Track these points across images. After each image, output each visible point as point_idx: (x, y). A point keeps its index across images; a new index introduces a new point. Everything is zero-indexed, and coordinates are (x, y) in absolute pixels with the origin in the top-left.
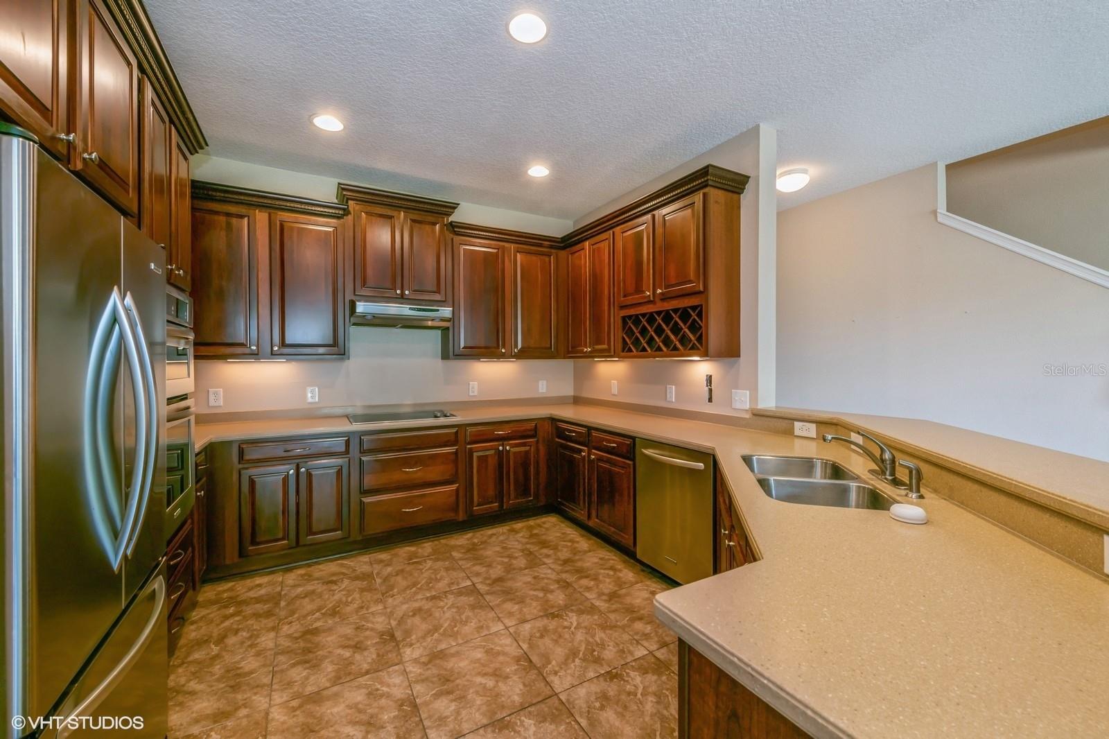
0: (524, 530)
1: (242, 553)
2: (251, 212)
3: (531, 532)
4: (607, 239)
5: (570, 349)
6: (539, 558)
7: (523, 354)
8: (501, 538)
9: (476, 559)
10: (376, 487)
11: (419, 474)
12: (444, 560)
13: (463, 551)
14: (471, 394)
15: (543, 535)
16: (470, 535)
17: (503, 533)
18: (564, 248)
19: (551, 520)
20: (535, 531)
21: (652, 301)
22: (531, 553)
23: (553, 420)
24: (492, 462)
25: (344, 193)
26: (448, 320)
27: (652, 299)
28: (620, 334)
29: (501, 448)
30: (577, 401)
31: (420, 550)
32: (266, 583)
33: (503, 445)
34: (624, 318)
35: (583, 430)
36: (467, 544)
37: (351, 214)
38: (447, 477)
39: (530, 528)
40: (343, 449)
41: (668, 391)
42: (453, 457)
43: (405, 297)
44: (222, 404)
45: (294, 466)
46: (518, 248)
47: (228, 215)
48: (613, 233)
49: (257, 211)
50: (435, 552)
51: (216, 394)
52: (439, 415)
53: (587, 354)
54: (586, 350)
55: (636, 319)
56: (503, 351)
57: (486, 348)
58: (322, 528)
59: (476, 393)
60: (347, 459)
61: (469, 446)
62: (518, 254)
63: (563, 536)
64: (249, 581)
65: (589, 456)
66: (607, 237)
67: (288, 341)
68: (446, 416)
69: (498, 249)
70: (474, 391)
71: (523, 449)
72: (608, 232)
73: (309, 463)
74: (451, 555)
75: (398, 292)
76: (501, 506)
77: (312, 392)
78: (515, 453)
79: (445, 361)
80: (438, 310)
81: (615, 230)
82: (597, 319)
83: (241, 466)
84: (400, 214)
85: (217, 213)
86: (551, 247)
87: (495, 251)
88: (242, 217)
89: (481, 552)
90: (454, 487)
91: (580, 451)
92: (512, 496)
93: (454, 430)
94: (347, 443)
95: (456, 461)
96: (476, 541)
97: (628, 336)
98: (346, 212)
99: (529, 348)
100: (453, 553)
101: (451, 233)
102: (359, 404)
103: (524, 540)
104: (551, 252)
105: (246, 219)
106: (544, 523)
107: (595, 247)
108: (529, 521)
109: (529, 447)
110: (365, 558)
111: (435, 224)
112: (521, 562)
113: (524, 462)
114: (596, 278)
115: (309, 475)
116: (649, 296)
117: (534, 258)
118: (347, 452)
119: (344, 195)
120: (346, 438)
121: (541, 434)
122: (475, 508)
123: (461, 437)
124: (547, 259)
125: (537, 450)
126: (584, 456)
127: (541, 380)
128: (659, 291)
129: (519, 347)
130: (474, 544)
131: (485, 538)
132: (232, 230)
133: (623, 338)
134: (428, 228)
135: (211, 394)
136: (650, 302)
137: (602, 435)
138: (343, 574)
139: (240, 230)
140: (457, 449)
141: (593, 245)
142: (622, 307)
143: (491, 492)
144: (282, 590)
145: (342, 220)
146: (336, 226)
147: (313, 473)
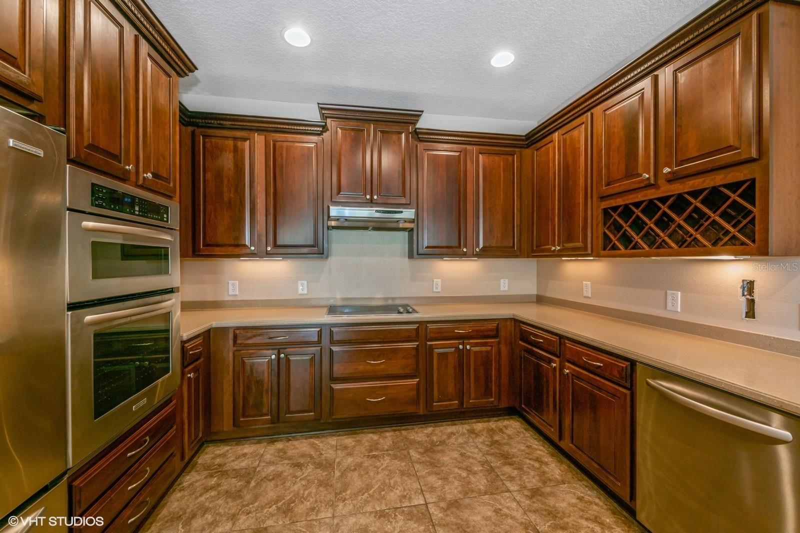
0: (485, 433)
1: (235, 423)
2: (252, 135)
3: (492, 437)
4: (583, 123)
5: (535, 248)
6: (502, 480)
7: (486, 253)
8: (461, 440)
9: (433, 465)
10: (344, 376)
11: (383, 367)
12: (401, 460)
13: (420, 450)
14: (435, 290)
15: (505, 444)
16: (430, 430)
17: (463, 434)
18: (528, 146)
19: (513, 426)
20: (496, 438)
21: (652, 185)
22: (492, 469)
23: (517, 322)
24: (452, 361)
25: (323, 112)
26: (412, 221)
27: (652, 182)
28: (601, 229)
29: (461, 347)
30: (540, 300)
31: (381, 441)
32: (251, 453)
33: (463, 344)
34: (605, 211)
35: (554, 338)
36: (426, 441)
37: (329, 130)
38: (408, 371)
39: (491, 431)
40: (316, 339)
41: (669, 298)
42: (414, 352)
43: (374, 202)
44: (237, 293)
45: (276, 352)
46: (480, 149)
47: (235, 139)
48: (592, 114)
49: (256, 134)
50: (395, 446)
51: (233, 284)
52: (402, 310)
53: (556, 253)
54: (553, 248)
55: (626, 212)
56: (465, 250)
57: (447, 247)
58: (298, 408)
59: (439, 290)
60: (319, 348)
61: (428, 343)
62: (480, 155)
63: (528, 451)
64: (240, 447)
65: (562, 368)
66: (584, 120)
67: (279, 242)
68: (408, 312)
69: (461, 152)
70: (438, 288)
71: (484, 349)
72: (585, 115)
73: (288, 350)
74: (409, 453)
75: (368, 197)
76: (462, 404)
77: (302, 285)
78: (476, 352)
79: (411, 260)
80: (401, 212)
81: (594, 110)
82: (568, 214)
83: (235, 348)
84: (370, 126)
85: (227, 138)
86: (515, 146)
87: (457, 154)
88: (245, 140)
89: (439, 456)
90: (415, 381)
91: (550, 361)
92: (473, 396)
93: (415, 326)
94: (320, 334)
95: (417, 356)
96: (435, 438)
97: (611, 231)
98: (325, 128)
99: (490, 247)
100: (411, 451)
101: (415, 140)
102: (338, 296)
103: (485, 448)
104: (514, 151)
105: (248, 141)
106: (506, 427)
107: (565, 136)
108: (489, 421)
109: (490, 348)
110: (333, 441)
111: (401, 133)
112: (480, 482)
113: (485, 361)
114: (568, 169)
115: (288, 360)
116: (649, 179)
117: (497, 158)
118: (319, 341)
119: (323, 114)
120: (318, 329)
121: (503, 333)
122: (434, 404)
123: (422, 333)
124: (510, 158)
125: (499, 352)
126: (555, 367)
127: (503, 278)
128: (667, 170)
129: (481, 246)
130: (432, 443)
131: (445, 437)
132: (238, 152)
133: (605, 233)
134: (395, 137)
135: (230, 285)
136: (649, 186)
137: (579, 348)
138: (311, 456)
139: (243, 151)
140: (418, 345)
141: (563, 135)
142: (603, 198)
143: (451, 388)
144: (258, 465)
145: (322, 136)
146: (316, 142)
147: (291, 358)
